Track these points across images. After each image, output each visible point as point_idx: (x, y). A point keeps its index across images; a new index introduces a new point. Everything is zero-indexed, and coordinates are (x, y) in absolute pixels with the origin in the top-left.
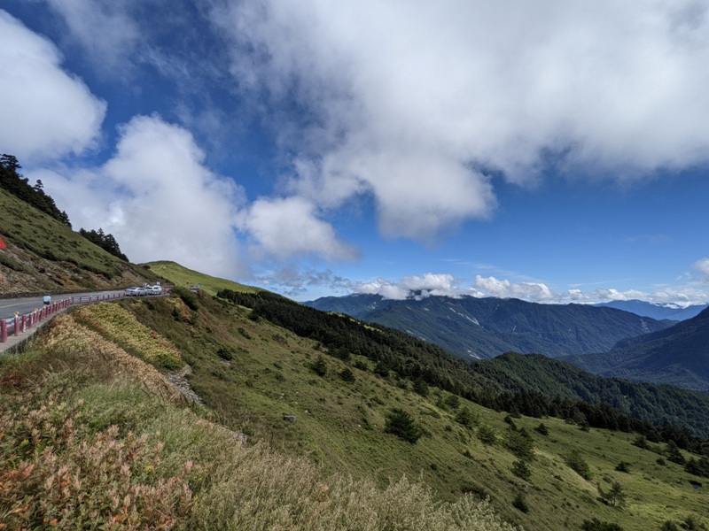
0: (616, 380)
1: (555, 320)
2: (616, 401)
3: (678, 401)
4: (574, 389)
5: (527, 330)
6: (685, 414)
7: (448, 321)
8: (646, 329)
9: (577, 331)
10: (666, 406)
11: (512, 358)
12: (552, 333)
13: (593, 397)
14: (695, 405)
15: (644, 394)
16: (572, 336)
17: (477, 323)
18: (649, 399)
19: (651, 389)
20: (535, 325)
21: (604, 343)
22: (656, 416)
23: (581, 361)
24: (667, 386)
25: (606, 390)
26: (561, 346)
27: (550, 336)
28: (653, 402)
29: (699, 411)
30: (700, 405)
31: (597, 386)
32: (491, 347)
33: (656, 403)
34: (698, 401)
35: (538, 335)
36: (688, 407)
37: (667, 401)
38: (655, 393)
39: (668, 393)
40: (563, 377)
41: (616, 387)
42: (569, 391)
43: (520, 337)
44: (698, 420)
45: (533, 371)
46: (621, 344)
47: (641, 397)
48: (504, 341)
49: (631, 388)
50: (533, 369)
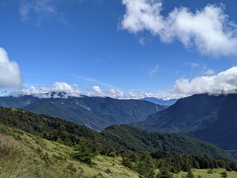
0: (157, 134)
1: (125, 107)
2: (157, 143)
3: (177, 140)
4: (141, 140)
5: (113, 112)
6: (180, 145)
7: (75, 109)
8: (157, 110)
9: (133, 112)
10: (174, 143)
11: (116, 128)
12: (124, 113)
13: (149, 142)
14: (182, 140)
15: (166, 138)
16: (131, 114)
17: (90, 110)
18: (169, 140)
19: (169, 136)
20: (117, 110)
21: (143, 116)
22: (171, 147)
23: (136, 125)
24: (174, 134)
25: (153, 139)
26: (127, 119)
27: (122, 114)
28: (170, 142)
29: (184, 143)
30: (184, 140)
31: (150, 138)
32: (97, 122)
33: (171, 142)
34: (183, 139)
35: (117, 114)
36: (181, 142)
37: (174, 140)
38: (170, 137)
39: (174, 137)
40: (137, 135)
41: (157, 137)
42: (140, 141)
43: (110, 116)
44: (184, 147)
45: (125, 134)
46: (150, 116)
47: (166, 140)
48: (103, 118)
49: (162, 137)
50: (125, 132)
